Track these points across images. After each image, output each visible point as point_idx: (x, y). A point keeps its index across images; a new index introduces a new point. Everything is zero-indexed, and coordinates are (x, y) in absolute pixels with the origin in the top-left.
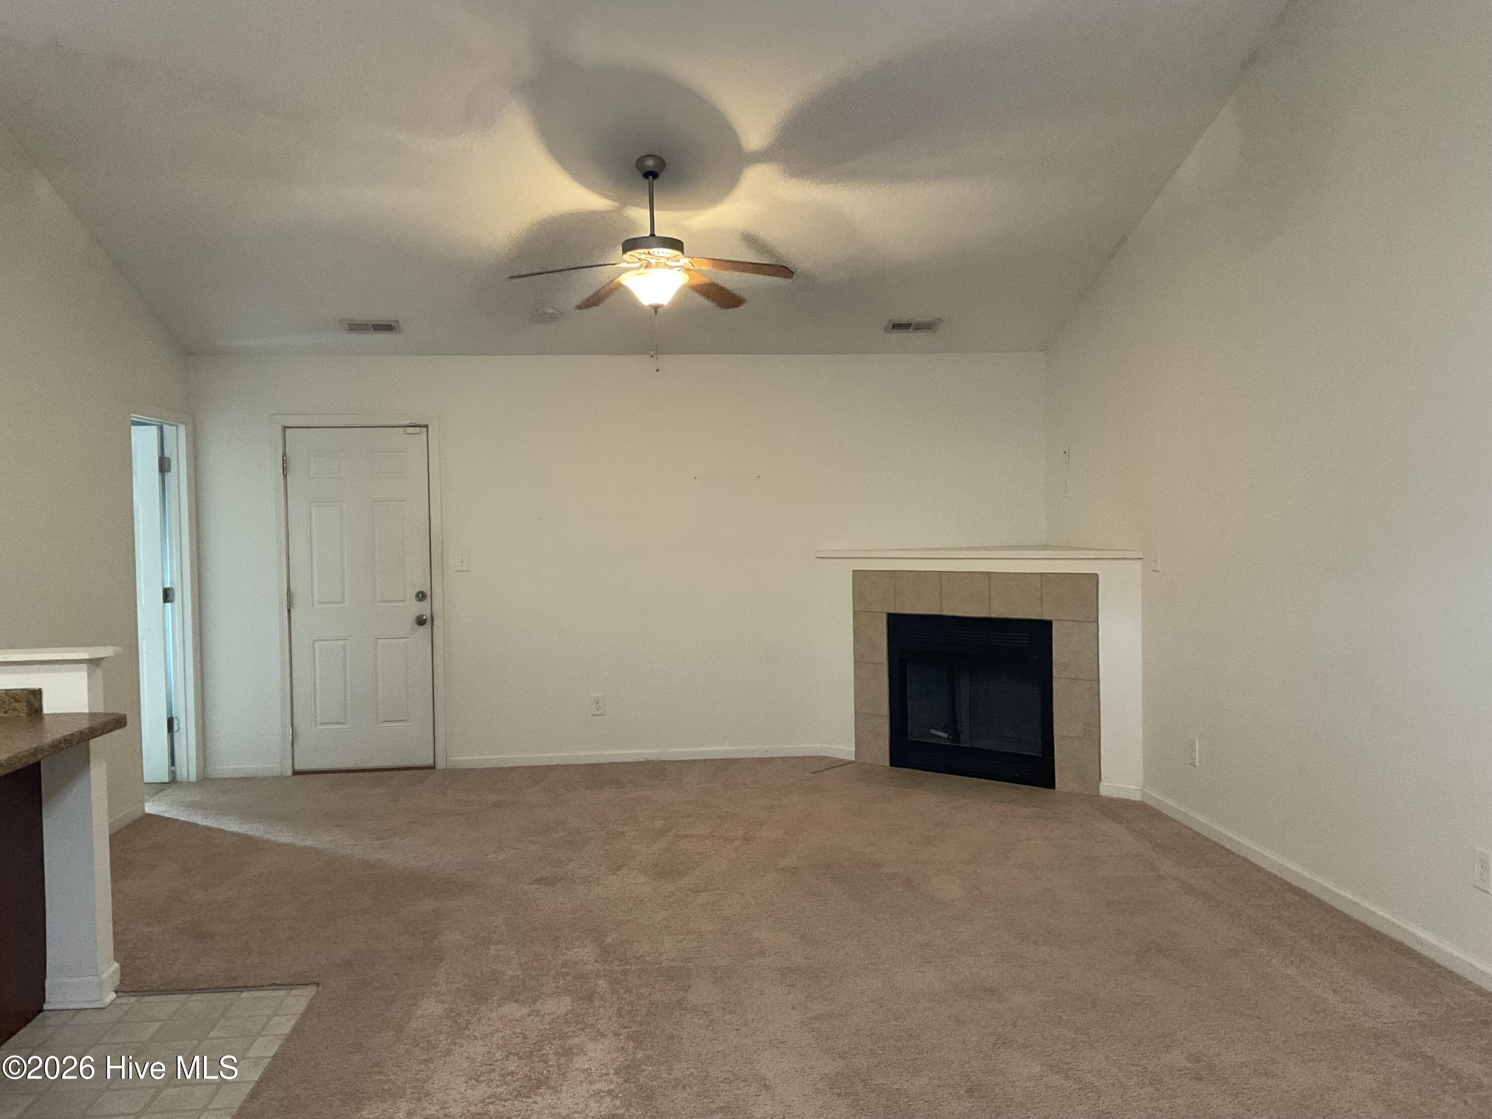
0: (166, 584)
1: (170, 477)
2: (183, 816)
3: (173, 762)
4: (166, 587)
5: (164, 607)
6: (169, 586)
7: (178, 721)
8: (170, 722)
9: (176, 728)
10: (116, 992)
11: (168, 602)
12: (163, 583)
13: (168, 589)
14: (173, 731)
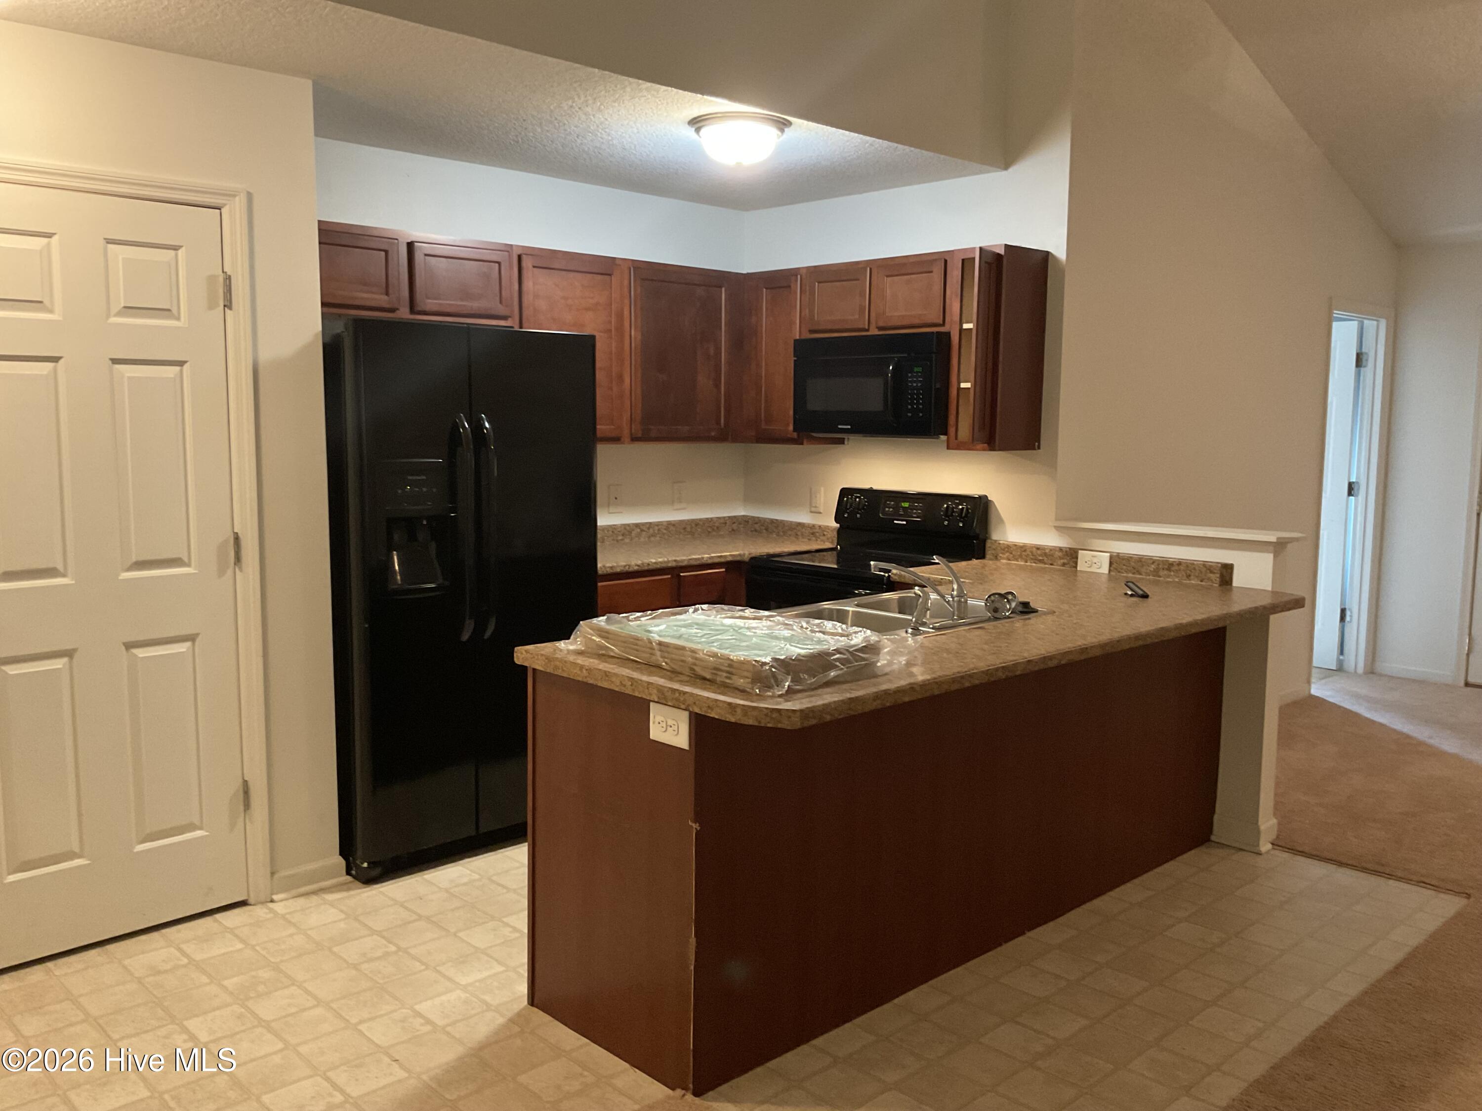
0: (1351, 477)
1: (1367, 371)
2: (1348, 704)
3: (1341, 651)
4: (1351, 481)
5: (1347, 501)
6: (1354, 480)
7: (1351, 612)
8: (1343, 612)
9: (1348, 618)
10: (1273, 844)
11: (1353, 496)
12: (1349, 477)
13: (1353, 483)
14: (1344, 622)
